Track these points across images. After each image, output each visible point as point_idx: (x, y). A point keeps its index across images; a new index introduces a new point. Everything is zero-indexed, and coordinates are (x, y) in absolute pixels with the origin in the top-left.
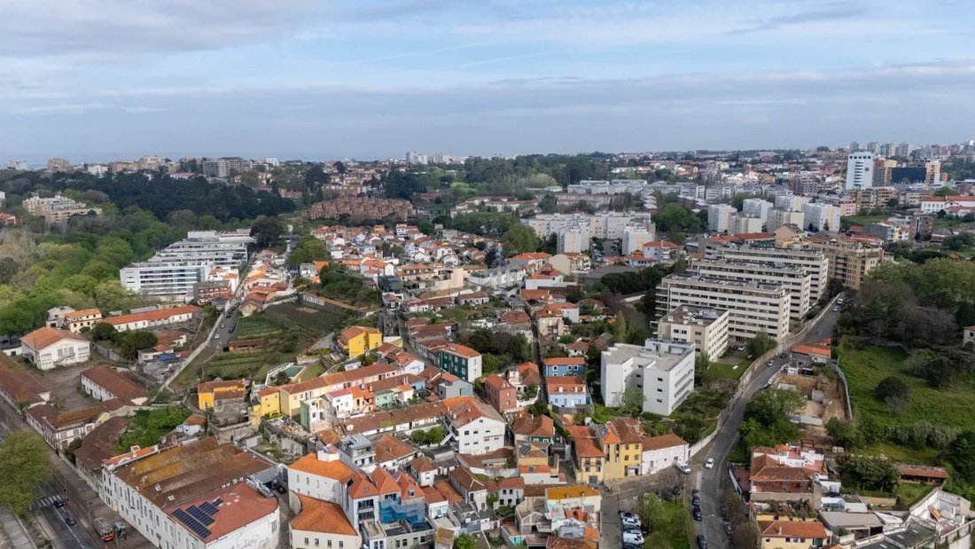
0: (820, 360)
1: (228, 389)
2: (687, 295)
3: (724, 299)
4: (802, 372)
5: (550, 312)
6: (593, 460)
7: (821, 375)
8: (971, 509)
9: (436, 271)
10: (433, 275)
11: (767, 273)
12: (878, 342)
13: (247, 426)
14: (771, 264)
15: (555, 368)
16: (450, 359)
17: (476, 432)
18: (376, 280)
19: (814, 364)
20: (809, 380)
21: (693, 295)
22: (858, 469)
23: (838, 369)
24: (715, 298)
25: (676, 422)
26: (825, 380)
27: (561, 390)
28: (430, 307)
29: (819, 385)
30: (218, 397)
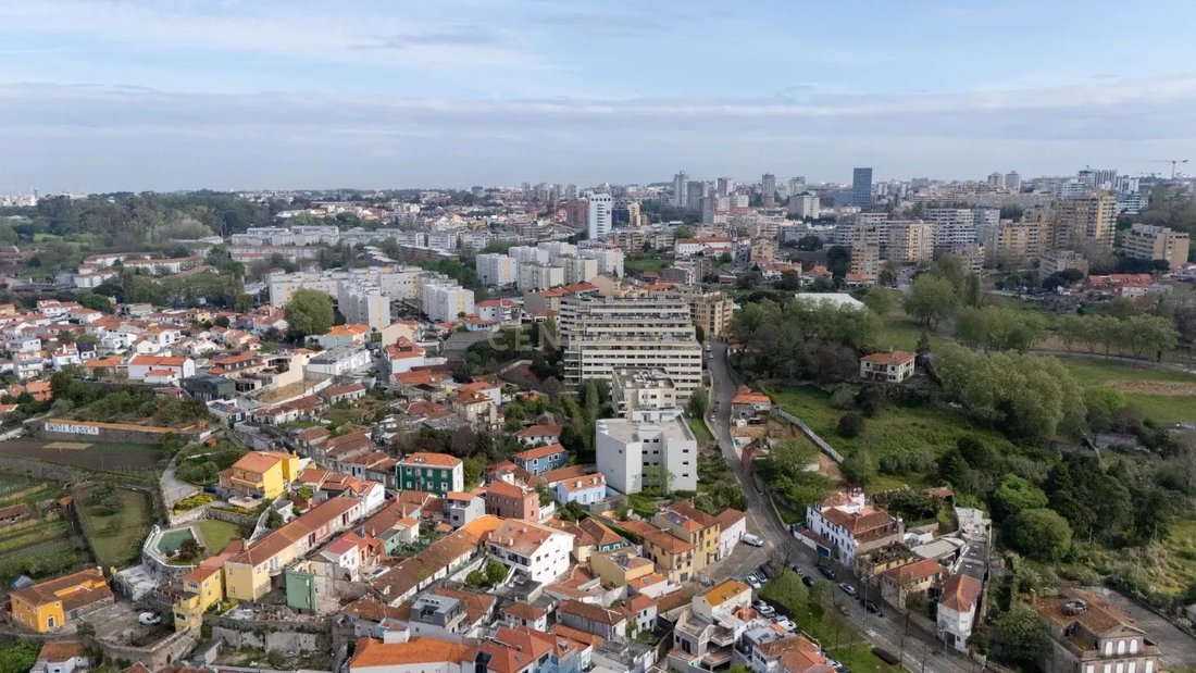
0: (762, 408)
1: (77, 588)
2: (601, 356)
3: (643, 357)
4: (750, 423)
5: (477, 397)
6: (684, 555)
7: (771, 423)
8: (983, 518)
9: (265, 361)
10: (261, 368)
11: (657, 325)
12: (795, 382)
13: (185, 634)
14: (656, 316)
15: (535, 462)
16: (419, 472)
17: (547, 556)
18: (177, 384)
19: (756, 414)
20: (759, 430)
21: (608, 357)
22: (911, 502)
23: (783, 414)
24: (633, 357)
25: (710, 495)
26: (778, 427)
27: (580, 484)
28: (300, 412)
29: (771, 433)
30: (68, 605)
